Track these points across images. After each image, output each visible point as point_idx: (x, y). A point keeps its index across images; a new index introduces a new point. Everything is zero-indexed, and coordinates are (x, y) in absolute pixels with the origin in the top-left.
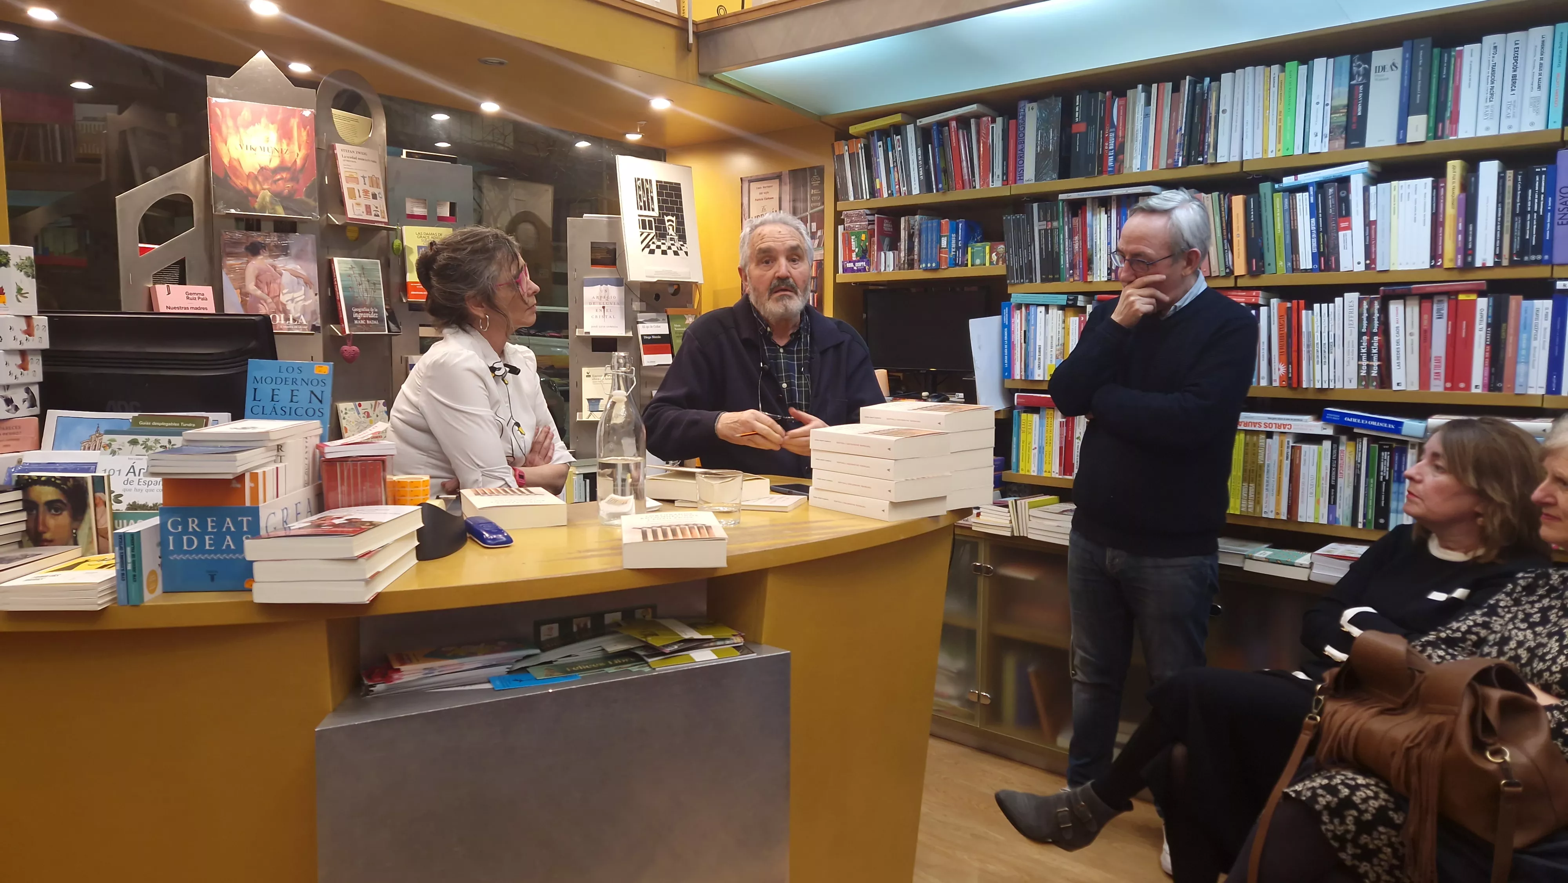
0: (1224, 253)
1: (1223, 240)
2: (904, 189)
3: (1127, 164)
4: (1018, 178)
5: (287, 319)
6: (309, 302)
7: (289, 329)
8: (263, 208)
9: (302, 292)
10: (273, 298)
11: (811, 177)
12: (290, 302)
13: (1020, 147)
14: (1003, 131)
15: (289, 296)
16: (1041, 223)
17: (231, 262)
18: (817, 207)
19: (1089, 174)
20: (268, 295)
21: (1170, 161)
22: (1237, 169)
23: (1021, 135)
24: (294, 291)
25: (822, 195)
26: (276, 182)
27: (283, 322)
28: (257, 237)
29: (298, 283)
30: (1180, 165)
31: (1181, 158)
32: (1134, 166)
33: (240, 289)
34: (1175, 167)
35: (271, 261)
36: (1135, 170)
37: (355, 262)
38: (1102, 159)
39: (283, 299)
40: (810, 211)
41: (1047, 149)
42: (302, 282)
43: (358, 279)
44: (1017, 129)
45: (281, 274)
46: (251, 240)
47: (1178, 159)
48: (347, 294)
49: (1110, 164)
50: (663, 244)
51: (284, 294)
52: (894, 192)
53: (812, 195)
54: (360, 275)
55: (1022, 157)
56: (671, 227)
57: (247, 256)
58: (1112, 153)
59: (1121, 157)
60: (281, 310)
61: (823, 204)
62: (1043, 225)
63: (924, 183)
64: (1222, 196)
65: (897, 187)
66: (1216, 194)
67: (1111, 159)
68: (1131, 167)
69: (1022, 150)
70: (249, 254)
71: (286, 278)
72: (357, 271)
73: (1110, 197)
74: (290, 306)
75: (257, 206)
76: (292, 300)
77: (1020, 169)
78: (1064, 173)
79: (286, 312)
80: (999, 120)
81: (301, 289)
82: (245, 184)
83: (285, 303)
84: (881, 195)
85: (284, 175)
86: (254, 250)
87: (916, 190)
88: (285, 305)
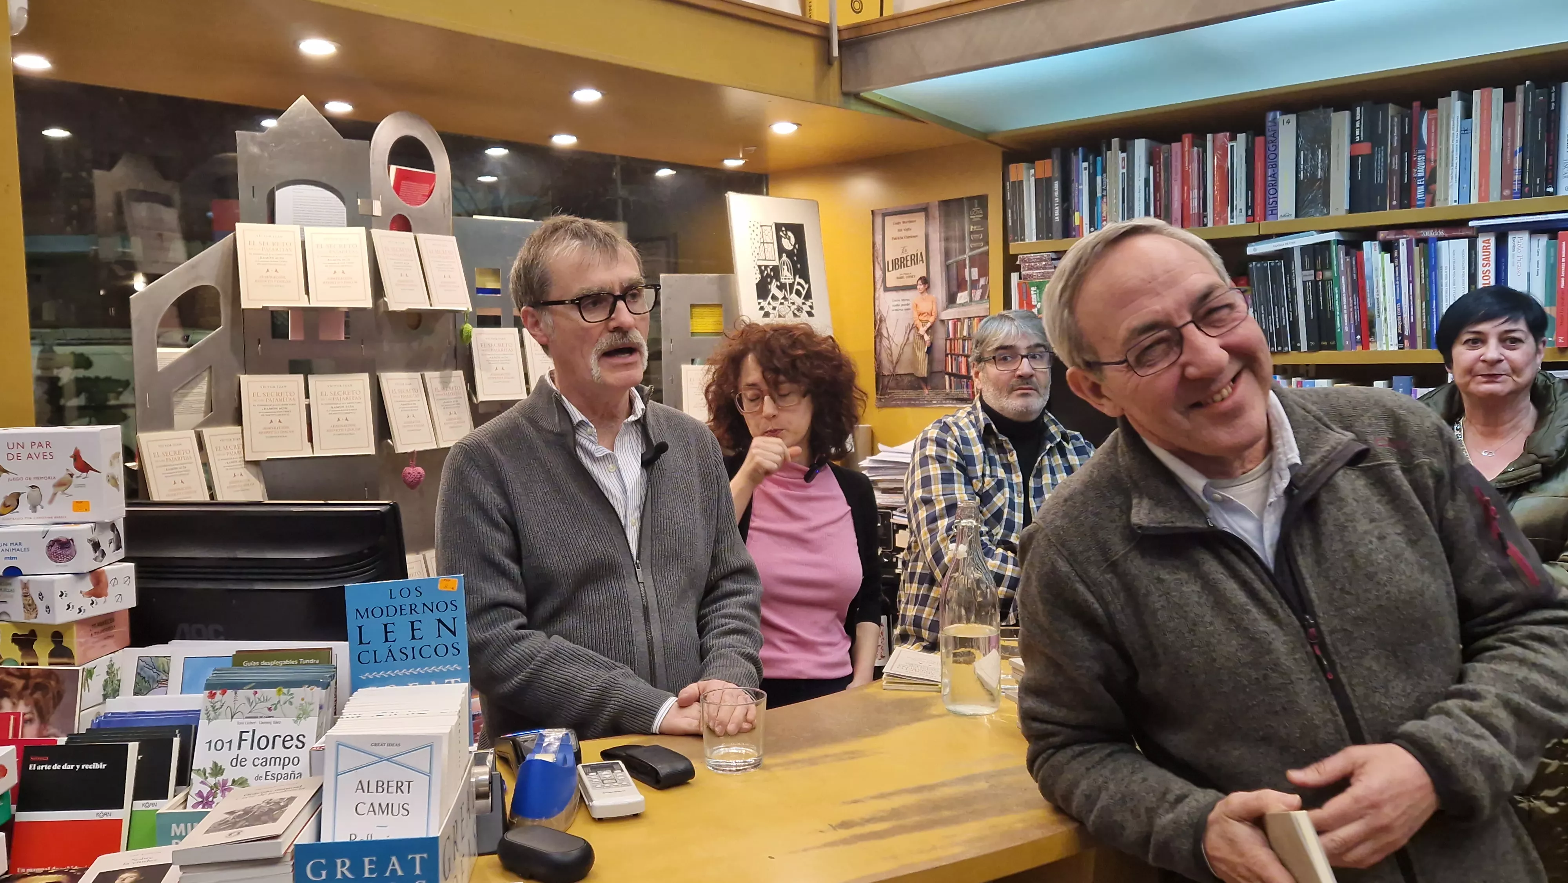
3: (1440, 195)
4: (1270, 213)
11: (969, 209)
13: (1270, 172)
14: (1246, 150)
16: (1305, 273)
18: (979, 247)
21: (1507, 192)
23: (1272, 156)
25: (985, 234)
32: (1449, 198)
36: (1451, 203)
40: (969, 254)
41: (1315, 174)
44: (1266, 149)
49: (1420, 193)
53: (971, 233)
55: (1275, 185)
58: (1421, 182)
59: (1433, 185)
61: (986, 244)
62: (1310, 275)
67: (1421, 188)
68: (1445, 199)
69: (1275, 176)
77: (1271, 200)
80: (1241, 137)
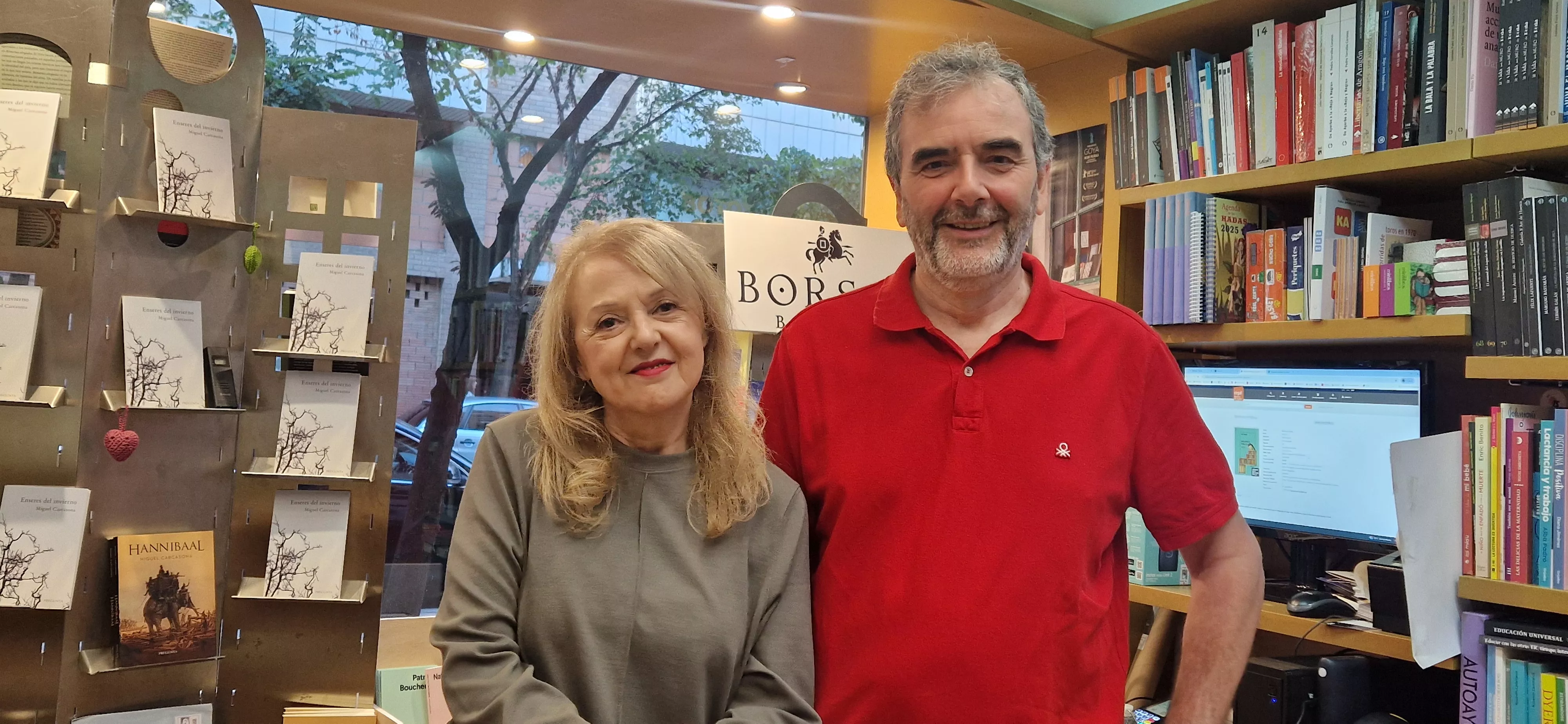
11: (1084, 147)
18: (1092, 201)
25: (1101, 180)
40: (1080, 210)
53: (1084, 181)
61: (1101, 195)
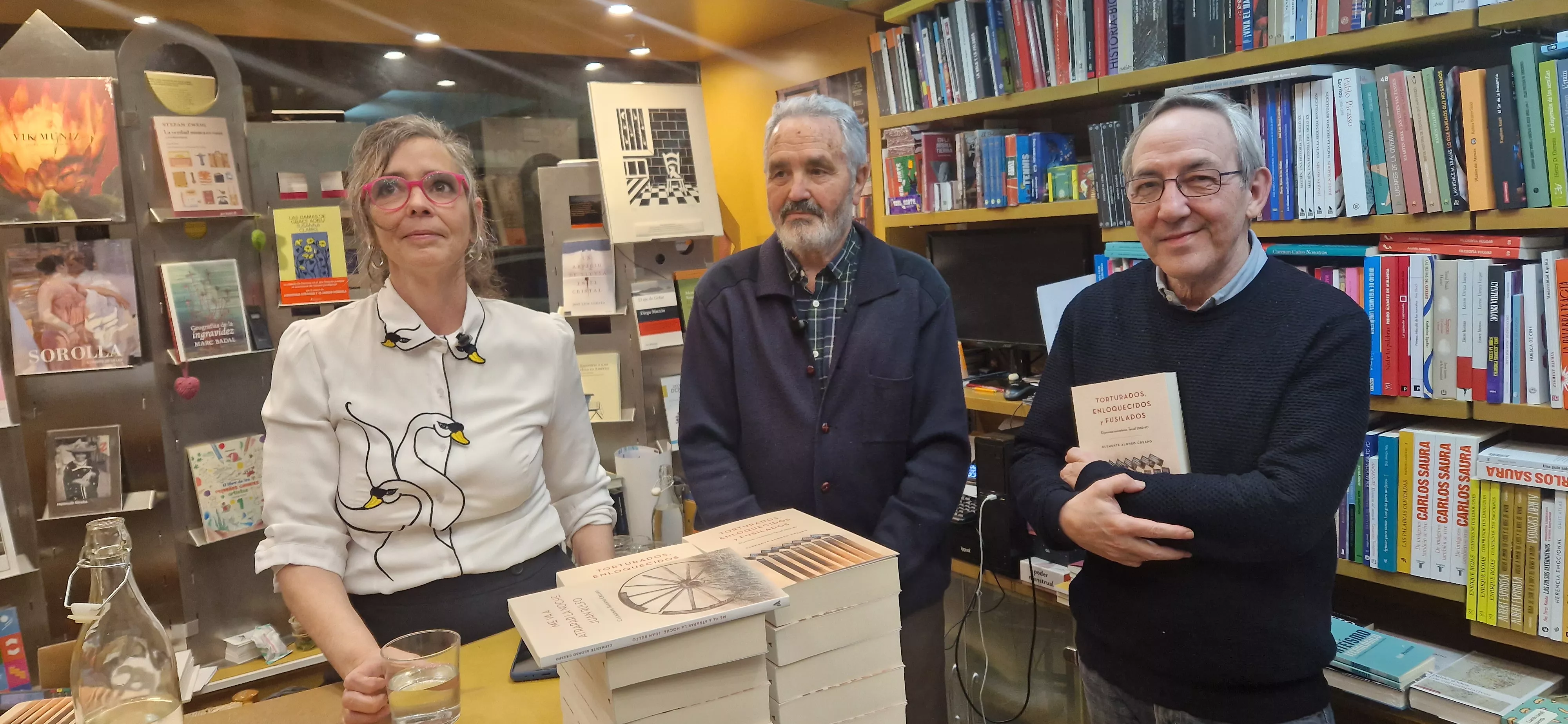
0: (1449, 172)
1: (1446, 149)
2: (956, 94)
3: (1273, 31)
4: (1111, 66)
5: (95, 351)
6: (123, 327)
7: (99, 365)
8: (49, 213)
9: (114, 315)
10: (75, 327)
12: (98, 329)
13: (1111, 18)
15: (97, 322)
17: (19, 285)
19: (1215, 52)
20: (69, 323)
21: (1345, 20)
22: (1467, 24)
24: (102, 315)
26: (63, 177)
27: (90, 356)
28: (51, 250)
29: (109, 304)
30: (1363, 26)
31: (1363, 13)
32: (1285, 34)
33: (32, 318)
34: (1356, 29)
35: (70, 279)
36: (1287, 40)
37: (195, 267)
38: (1232, 27)
39: (89, 326)
41: (1149, 17)
42: (113, 301)
43: (201, 287)
45: (85, 295)
46: (44, 254)
47: (1360, 16)
48: (183, 310)
49: (1246, 33)
50: (661, 190)
51: (89, 320)
52: (946, 100)
54: (203, 282)
55: (1114, 34)
56: (673, 168)
57: (40, 276)
58: (1247, 15)
59: (1262, 20)
60: (86, 340)
61: (867, 119)
63: (981, 83)
64: (1440, 73)
65: (949, 91)
66: (1429, 71)
67: (1247, 24)
68: (1280, 35)
69: (1114, 23)
70: (43, 273)
71: (92, 299)
72: (198, 278)
73: (1248, 87)
74: (98, 335)
75: (39, 212)
76: (101, 326)
77: (1111, 52)
78: (1176, 54)
79: (93, 343)
81: (113, 312)
82: (22, 185)
83: (92, 331)
84: (929, 105)
85: (75, 167)
86: (48, 266)
87: (972, 95)
88: (92, 334)
